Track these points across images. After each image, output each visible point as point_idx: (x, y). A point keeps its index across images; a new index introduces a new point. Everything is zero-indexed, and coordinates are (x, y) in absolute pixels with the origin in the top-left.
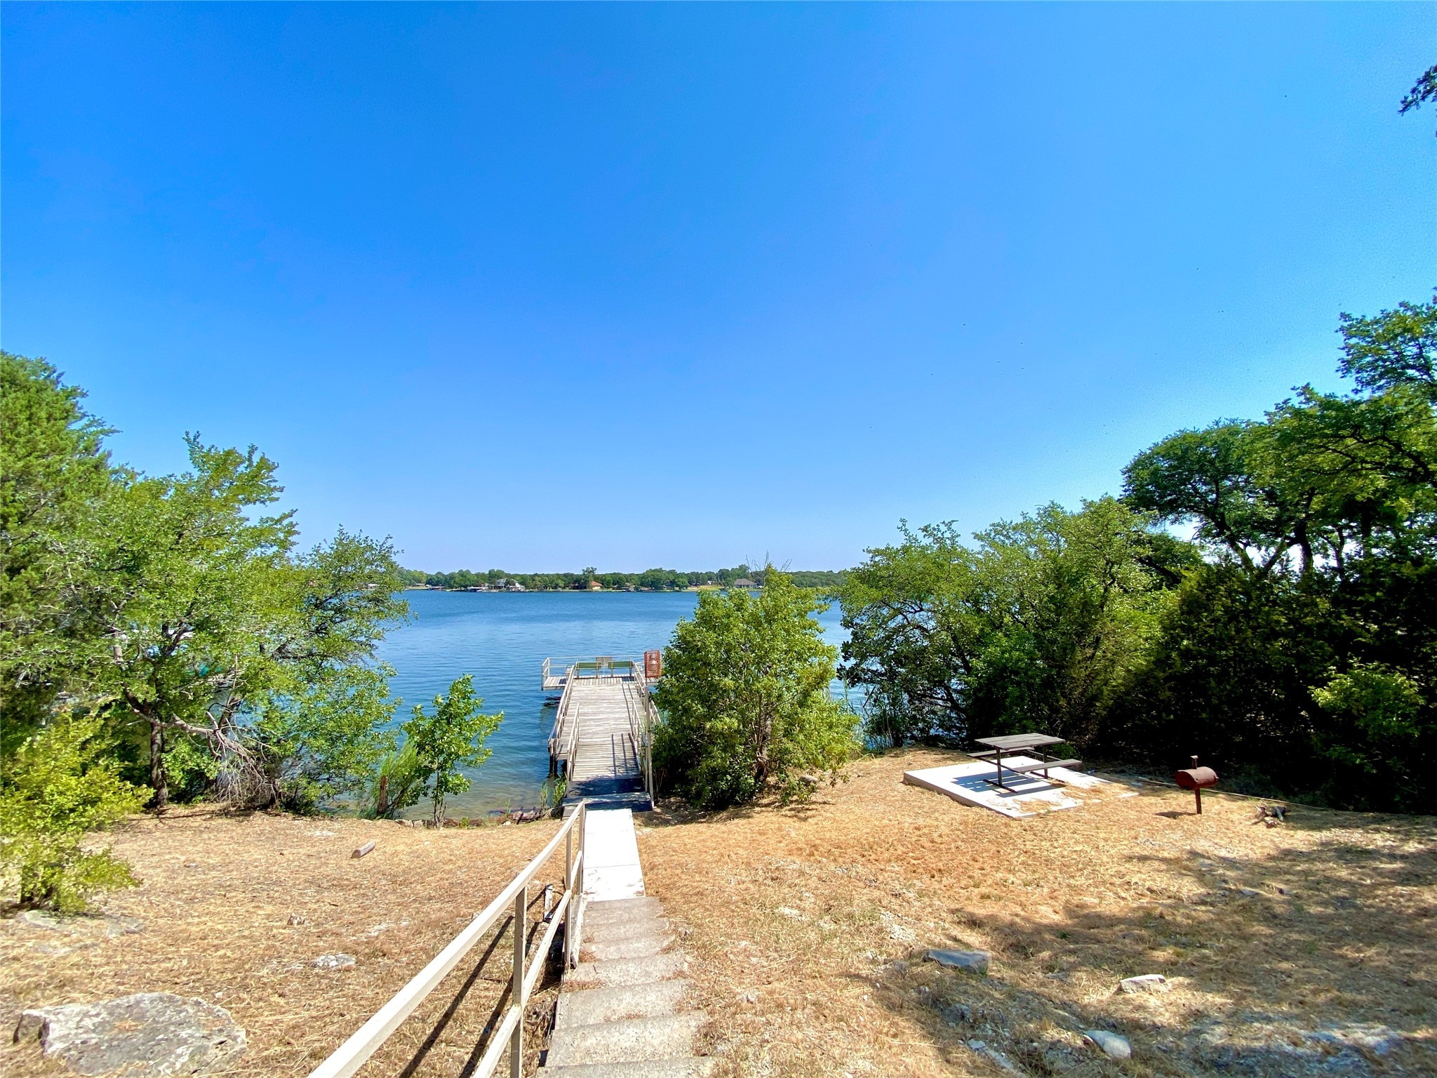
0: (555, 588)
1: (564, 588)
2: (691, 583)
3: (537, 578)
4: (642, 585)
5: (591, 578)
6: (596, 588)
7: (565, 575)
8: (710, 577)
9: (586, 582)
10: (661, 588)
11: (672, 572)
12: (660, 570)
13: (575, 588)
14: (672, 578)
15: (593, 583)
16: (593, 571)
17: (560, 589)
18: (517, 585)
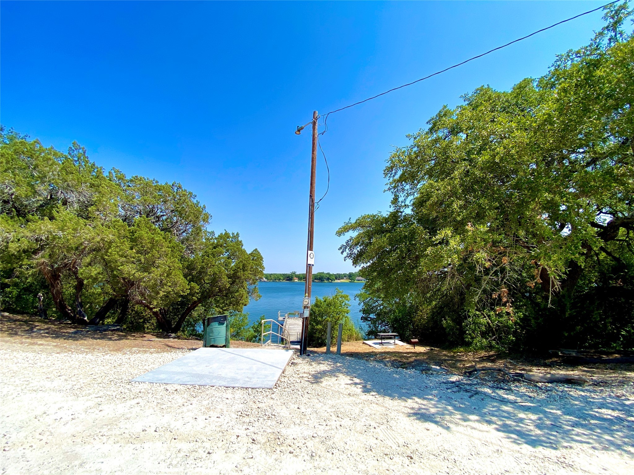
0: (279, 280)
1: (283, 280)
2: (336, 278)
3: (272, 276)
4: (315, 279)
5: (294, 276)
6: (296, 280)
7: (283, 275)
8: (345, 275)
9: (292, 278)
10: (324, 281)
11: (328, 274)
12: (323, 273)
13: (287, 280)
14: (328, 276)
15: (295, 278)
16: (294, 273)
17: (281, 281)
18: (264, 279)
